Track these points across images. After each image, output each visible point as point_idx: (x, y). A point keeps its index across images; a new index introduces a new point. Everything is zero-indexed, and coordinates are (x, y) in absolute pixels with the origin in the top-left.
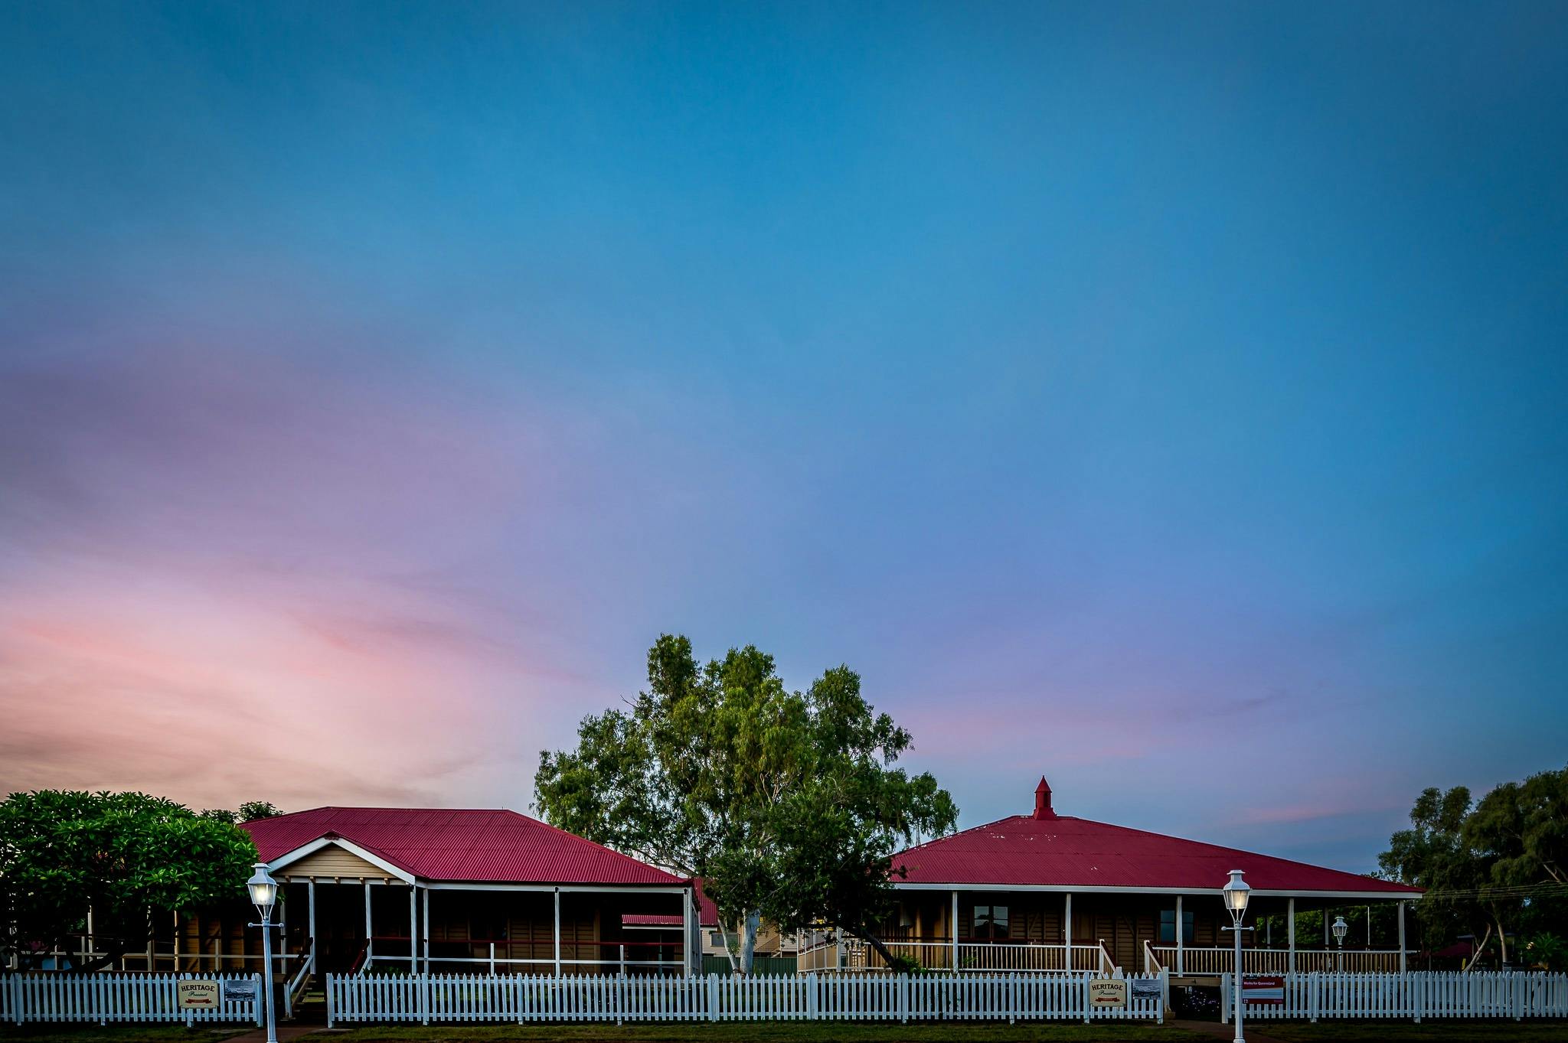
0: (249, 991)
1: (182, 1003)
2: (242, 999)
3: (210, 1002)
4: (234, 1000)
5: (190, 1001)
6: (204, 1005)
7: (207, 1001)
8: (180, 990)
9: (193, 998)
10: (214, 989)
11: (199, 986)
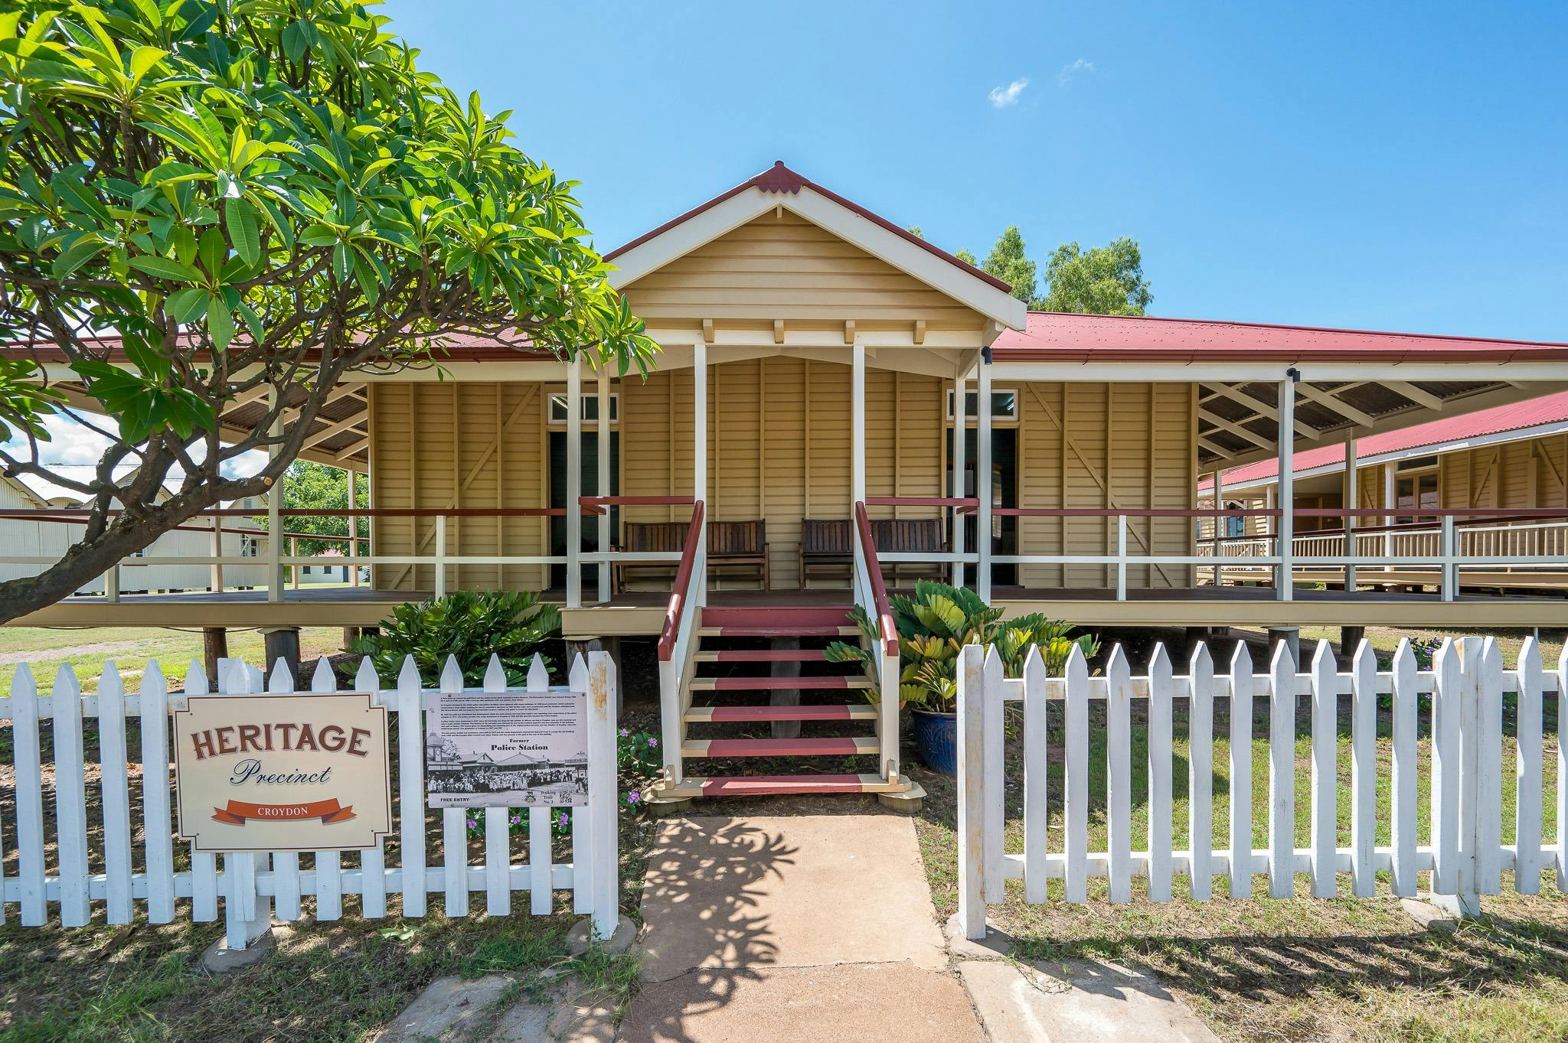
0: (558, 750)
1: (198, 820)
2: (517, 798)
3: (347, 814)
4: (477, 799)
5: (236, 814)
6: (311, 833)
7: (330, 812)
8: (185, 746)
9: (253, 793)
10: (365, 743)
11: (286, 728)
